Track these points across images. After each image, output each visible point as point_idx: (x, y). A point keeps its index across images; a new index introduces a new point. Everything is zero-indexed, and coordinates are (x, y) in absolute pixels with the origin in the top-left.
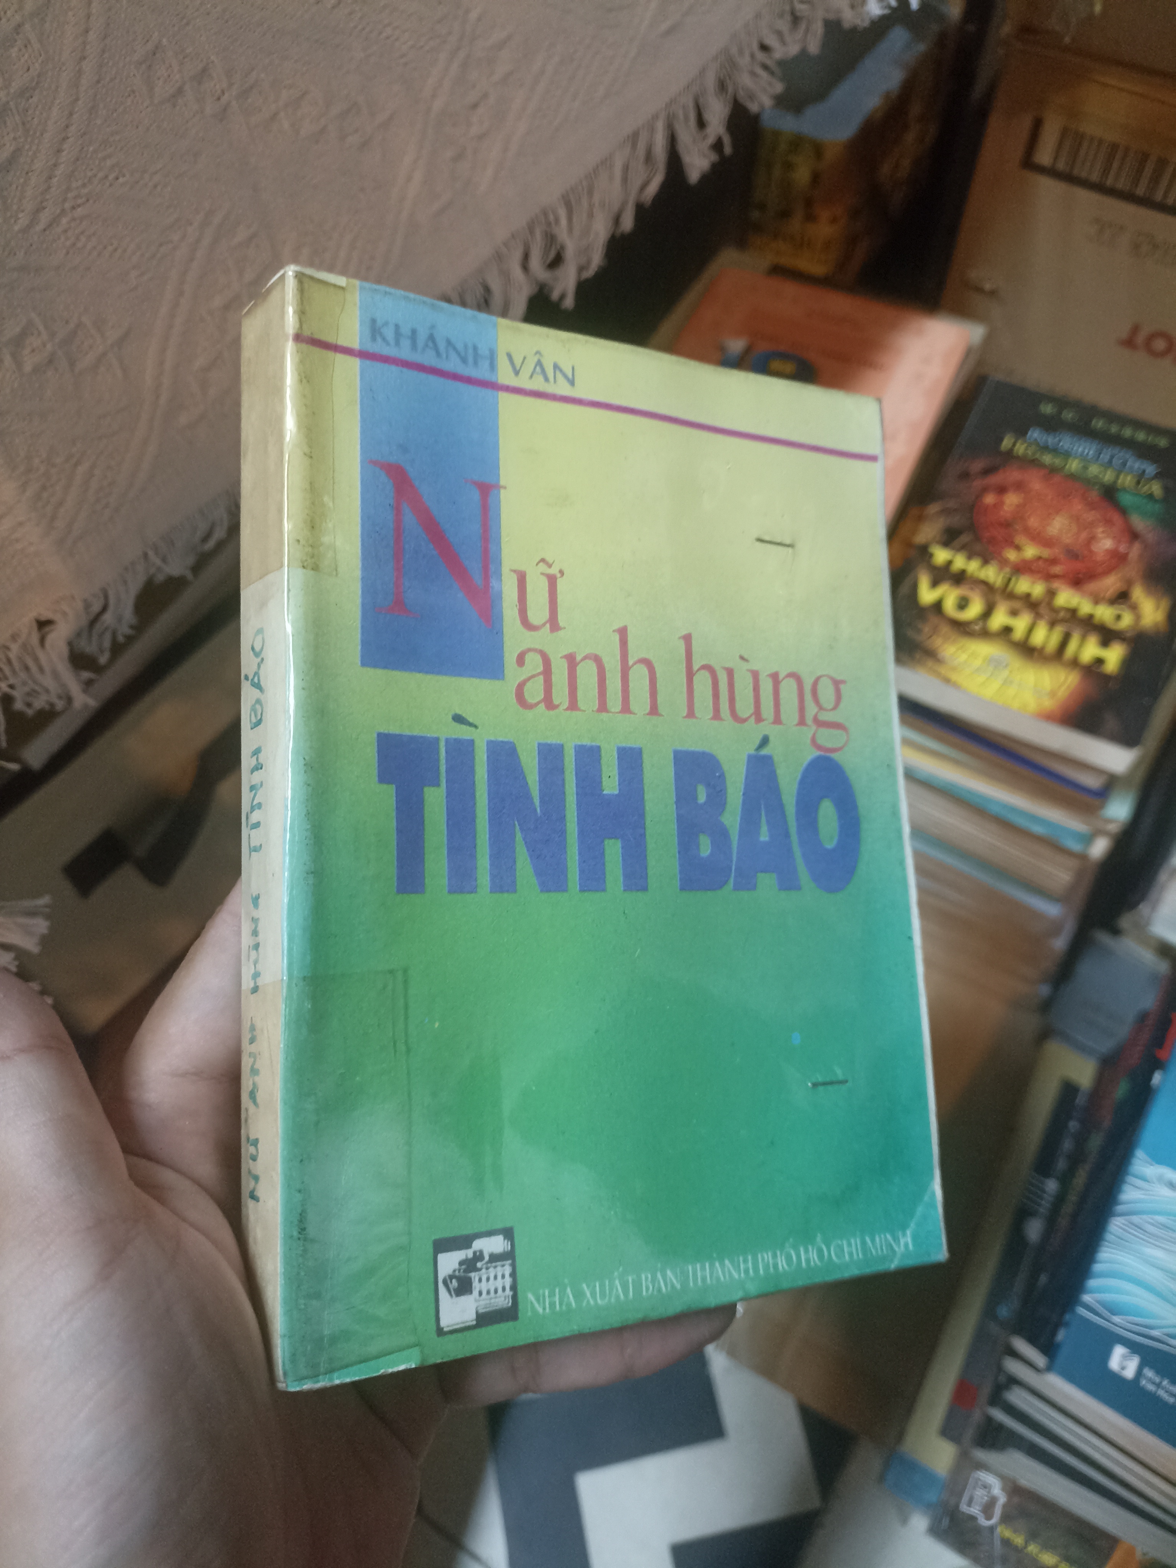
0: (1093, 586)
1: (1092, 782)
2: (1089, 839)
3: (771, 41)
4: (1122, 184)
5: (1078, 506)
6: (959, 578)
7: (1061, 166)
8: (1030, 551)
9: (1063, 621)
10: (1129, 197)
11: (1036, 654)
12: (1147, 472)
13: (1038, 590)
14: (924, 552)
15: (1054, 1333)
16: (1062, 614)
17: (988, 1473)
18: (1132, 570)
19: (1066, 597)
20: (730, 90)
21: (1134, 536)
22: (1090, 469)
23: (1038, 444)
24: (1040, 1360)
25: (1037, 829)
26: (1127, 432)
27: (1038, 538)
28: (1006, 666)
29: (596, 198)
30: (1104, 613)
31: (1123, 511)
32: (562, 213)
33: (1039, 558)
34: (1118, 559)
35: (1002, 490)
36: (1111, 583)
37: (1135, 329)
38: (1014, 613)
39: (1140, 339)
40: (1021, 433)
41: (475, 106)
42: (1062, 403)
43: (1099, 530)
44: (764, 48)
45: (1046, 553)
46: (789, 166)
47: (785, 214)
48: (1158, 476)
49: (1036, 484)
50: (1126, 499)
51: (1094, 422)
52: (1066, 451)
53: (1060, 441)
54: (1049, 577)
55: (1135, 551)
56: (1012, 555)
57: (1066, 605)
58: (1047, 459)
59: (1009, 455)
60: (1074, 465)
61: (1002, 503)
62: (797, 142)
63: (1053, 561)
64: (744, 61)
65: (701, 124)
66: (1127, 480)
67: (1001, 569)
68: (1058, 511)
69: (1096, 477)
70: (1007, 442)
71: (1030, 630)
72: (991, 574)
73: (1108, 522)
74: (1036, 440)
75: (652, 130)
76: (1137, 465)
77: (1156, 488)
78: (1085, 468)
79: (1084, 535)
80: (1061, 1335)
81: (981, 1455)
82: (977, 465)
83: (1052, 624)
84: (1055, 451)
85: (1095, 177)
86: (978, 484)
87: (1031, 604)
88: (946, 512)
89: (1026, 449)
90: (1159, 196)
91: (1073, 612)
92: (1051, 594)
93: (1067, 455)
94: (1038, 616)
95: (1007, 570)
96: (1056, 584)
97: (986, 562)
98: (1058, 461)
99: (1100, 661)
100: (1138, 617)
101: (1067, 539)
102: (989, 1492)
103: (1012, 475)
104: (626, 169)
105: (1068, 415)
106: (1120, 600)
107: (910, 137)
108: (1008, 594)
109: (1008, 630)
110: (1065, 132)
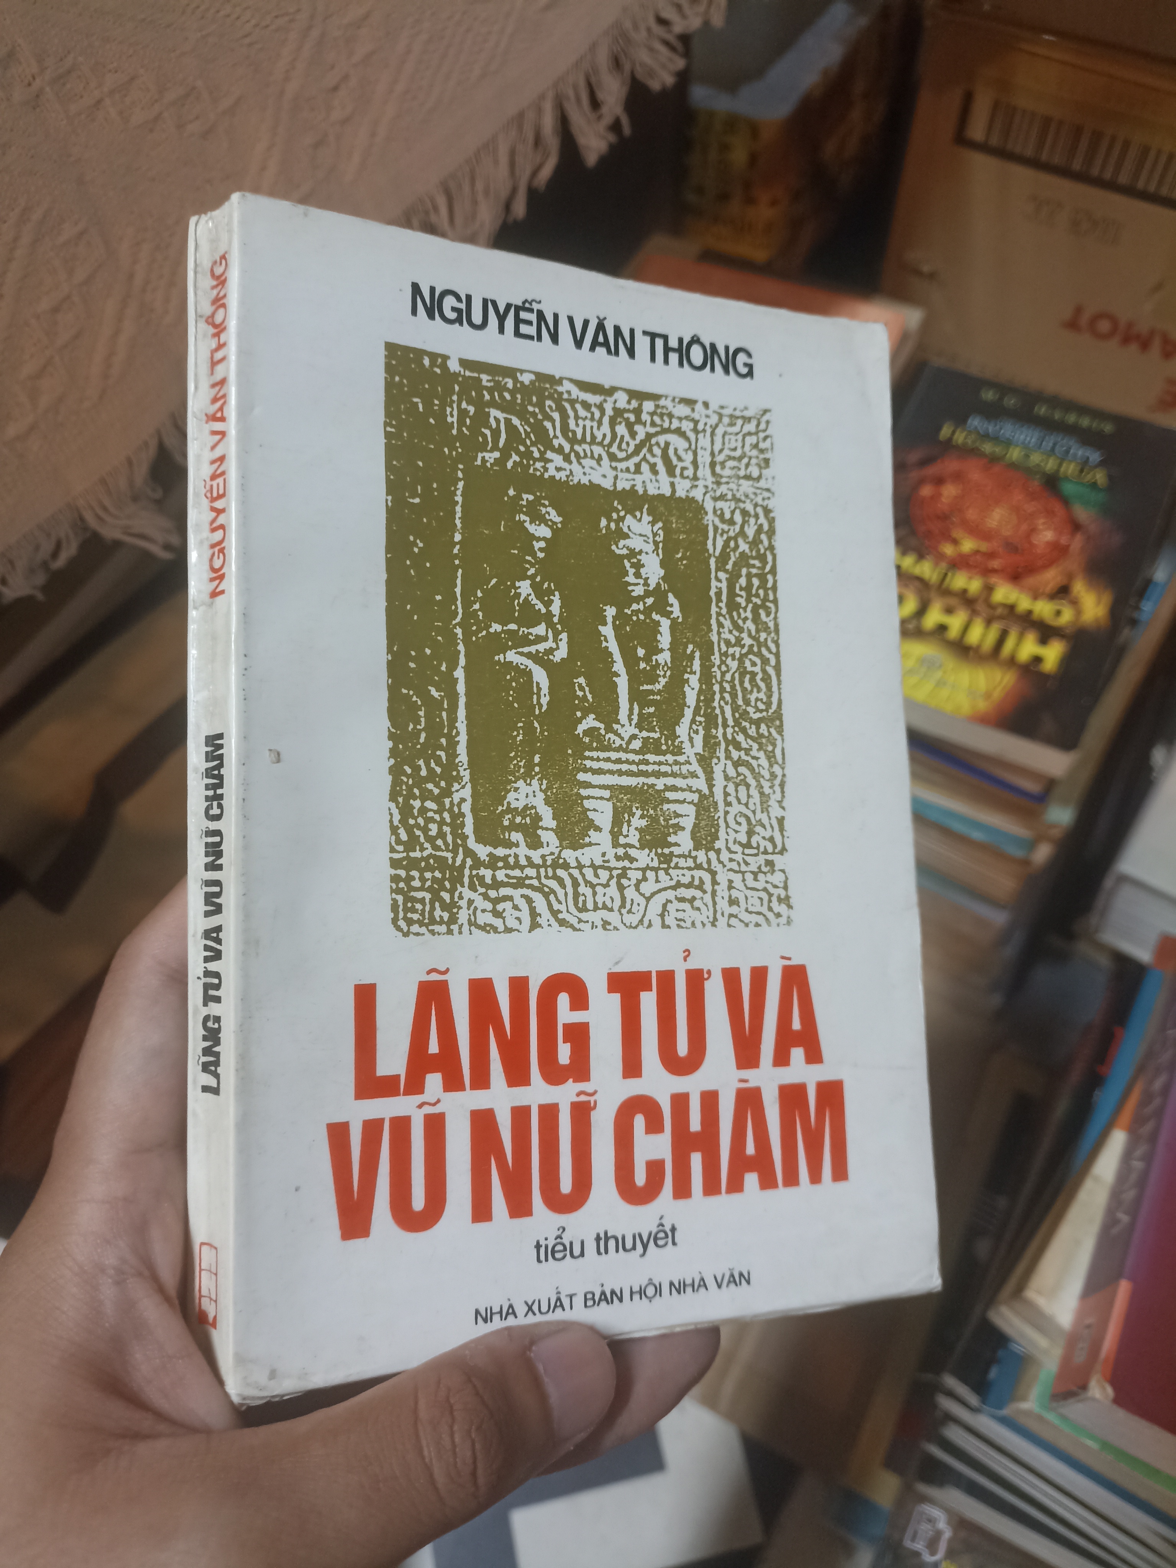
0: (1031, 581)
1: (1031, 786)
2: (1032, 845)
3: (669, 14)
4: (1057, 159)
5: (1018, 497)
7: (994, 141)
8: (968, 545)
9: (1001, 618)
10: (1065, 172)
11: (971, 653)
12: (1091, 459)
13: (975, 586)
15: (986, 1371)
16: (999, 611)
17: (933, 1506)
18: (1074, 562)
19: (1004, 593)
20: (627, 67)
21: (1076, 527)
22: (1032, 458)
23: (978, 433)
24: (973, 1399)
25: (977, 835)
26: (1071, 418)
27: (976, 531)
28: (940, 666)
29: (479, 186)
30: (1043, 609)
31: (1066, 502)
32: (442, 202)
33: (977, 552)
34: (1059, 551)
35: (939, 481)
36: (1051, 577)
37: (1079, 310)
38: (949, 611)
39: (1084, 320)
40: (961, 421)
41: (336, 89)
42: (1004, 389)
43: (1040, 522)
44: (662, 22)
45: (984, 547)
46: (725, 148)
47: (724, 197)
48: (1102, 464)
49: (975, 473)
50: (1068, 488)
51: (1036, 409)
52: (1008, 439)
53: (1001, 429)
54: (987, 572)
55: (1077, 543)
56: (948, 550)
57: (1004, 601)
58: (987, 448)
59: (948, 445)
60: (1015, 454)
61: (940, 495)
62: (732, 122)
63: (991, 555)
64: (641, 36)
65: (595, 104)
66: (1070, 469)
67: (936, 564)
68: (997, 502)
69: (1038, 465)
70: (946, 431)
71: (966, 628)
72: (927, 569)
73: (1050, 513)
74: (976, 428)
75: (539, 111)
76: (1080, 452)
77: (1100, 477)
78: (1027, 456)
79: (1024, 527)
80: (993, 1373)
81: (923, 1488)
82: (913, 456)
83: (989, 622)
84: (995, 439)
85: (1029, 152)
86: (915, 475)
87: (967, 600)
89: (965, 438)
90: (1095, 171)
91: (1011, 608)
92: (989, 589)
93: (1008, 443)
94: (974, 613)
95: (944, 565)
96: (994, 579)
97: (921, 557)
98: (998, 450)
99: (1037, 660)
100: (1079, 612)
101: (1007, 532)
102: (934, 1527)
103: (951, 465)
104: (512, 154)
105: (1011, 402)
106: (1060, 595)
108: (944, 591)
109: (942, 628)
110: (996, 106)
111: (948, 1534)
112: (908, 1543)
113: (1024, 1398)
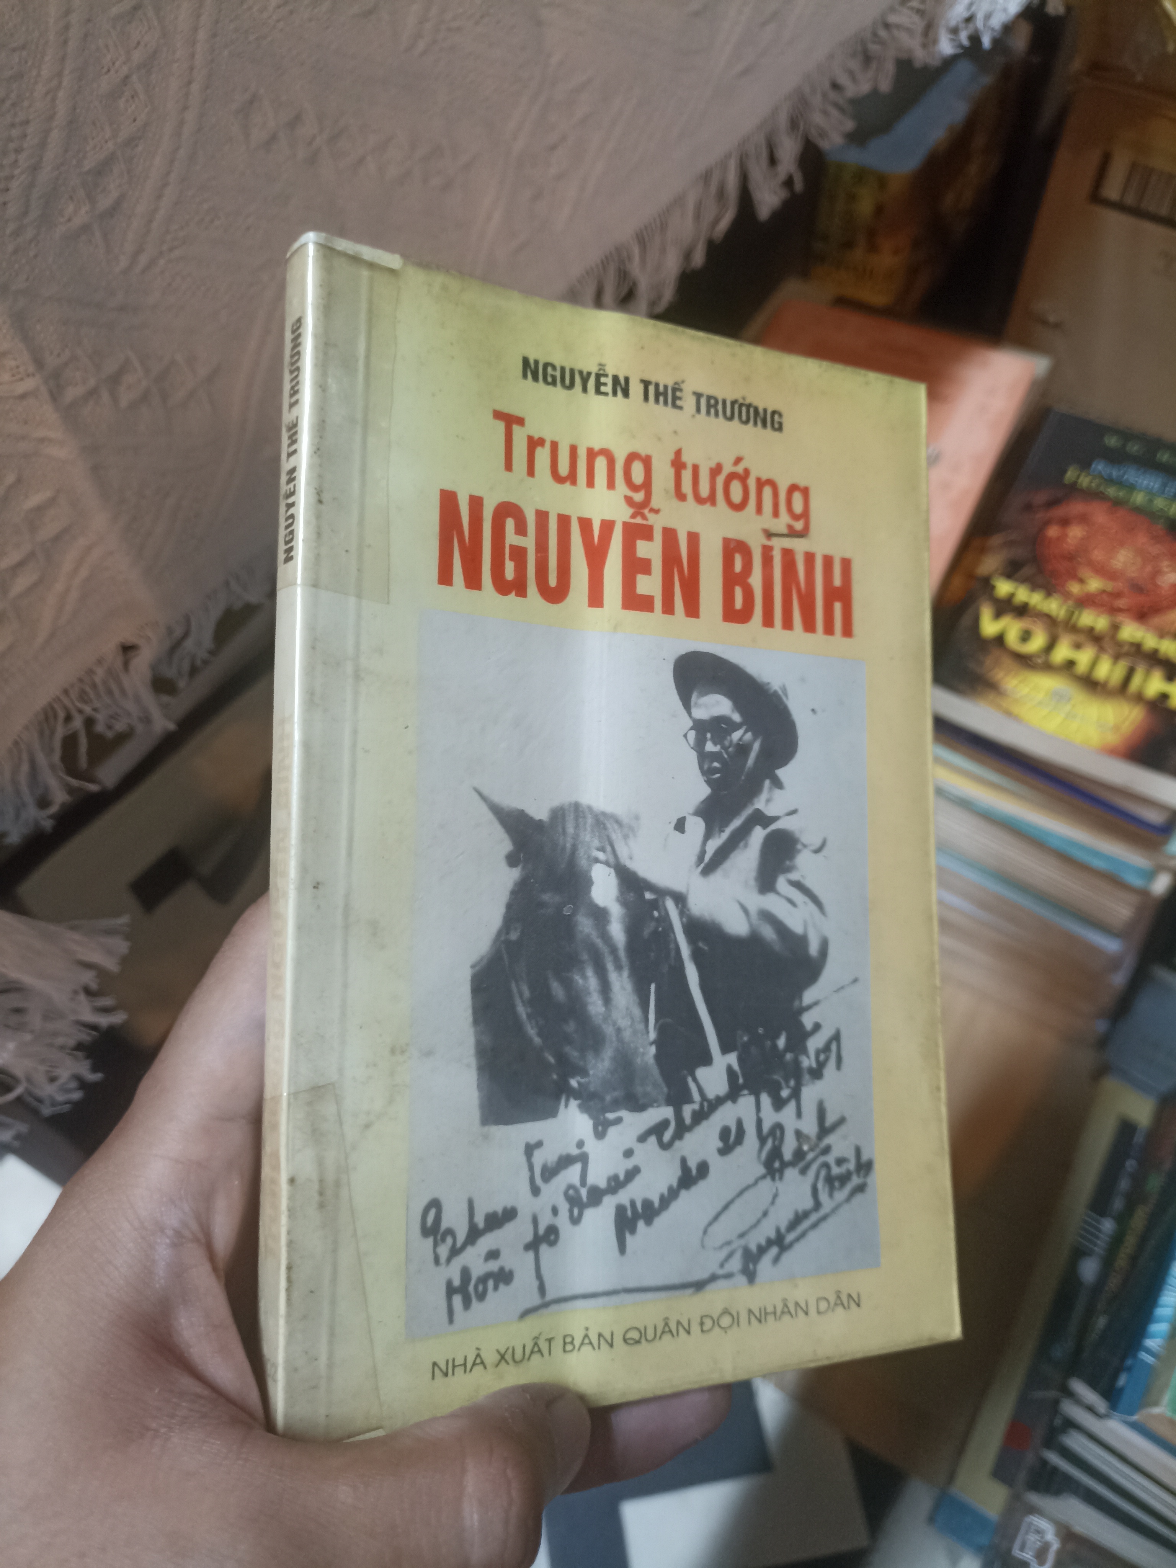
0: (1157, 620)
1: (1154, 817)
2: (1151, 875)
3: (844, 80)
5: (1142, 539)
6: (1022, 611)
7: (1130, 200)
8: (1094, 584)
9: (1127, 654)
11: (1099, 688)
13: (1101, 623)
14: (987, 585)
15: (1115, 1377)
16: (1126, 649)
17: (1040, 1517)
19: (1130, 631)
20: (802, 128)
22: (1155, 502)
23: (1102, 477)
24: (1101, 1405)
25: (1098, 864)
27: (1102, 571)
28: (1069, 700)
29: (669, 235)
30: (1170, 647)
32: (636, 251)
33: (1103, 591)
35: (1065, 522)
38: (1078, 646)
40: (1085, 465)
41: (553, 148)
42: (1127, 435)
43: (1165, 564)
44: (835, 86)
45: (1110, 586)
46: (852, 198)
47: (848, 245)
49: (1100, 515)
51: (1158, 456)
52: (1132, 484)
53: (1124, 474)
54: (1113, 611)
56: (1075, 588)
57: (1131, 640)
58: (1111, 491)
59: (1073, 490)
60: (1139, 498)
61: (1066, 536)
62: (861, 175)
63: (1117, 595)
64: (816, 101)
65: (773, 161)
67: (1063, 602)
68: (1122, 544)
69: (1162, 510)
70: (1071, 474)
71: (1094, 664)
72: (1054, 606)
73: (1173, 556)
74: (1100, 473)
75: (725, 168)
78: (1151, 501)
79: (1149, 569)
80: (1122, 1380)
81: (1034, 1498)
82: (1041, 498)
83: (1117, 658)
84: (1119, 483)
85: (1163, 211)
86: (1040, 515)
87: (1094, 638)
88: (1010, 544)
89: (1091, 482)
91: (1137, 646)
92: (1115, 628)
93: (1132, 488)
94: (1101, 649)
95: (1070, 603)
96: (1120, 618)
97: (1049, 594)
98: (1121, 494)
99: (1164, 697)
101: (1133, 572)
102: (1042, 1537)
103: (1076, 507)
104: (699, 207)
105: (1134, 448)
107: (973, 169)
108: (1071, 627)
109: (1070, 664)
110: (1134, 167)
111: (1055, 1546)
112: (1016, 1552)
113: (1156, 1404)
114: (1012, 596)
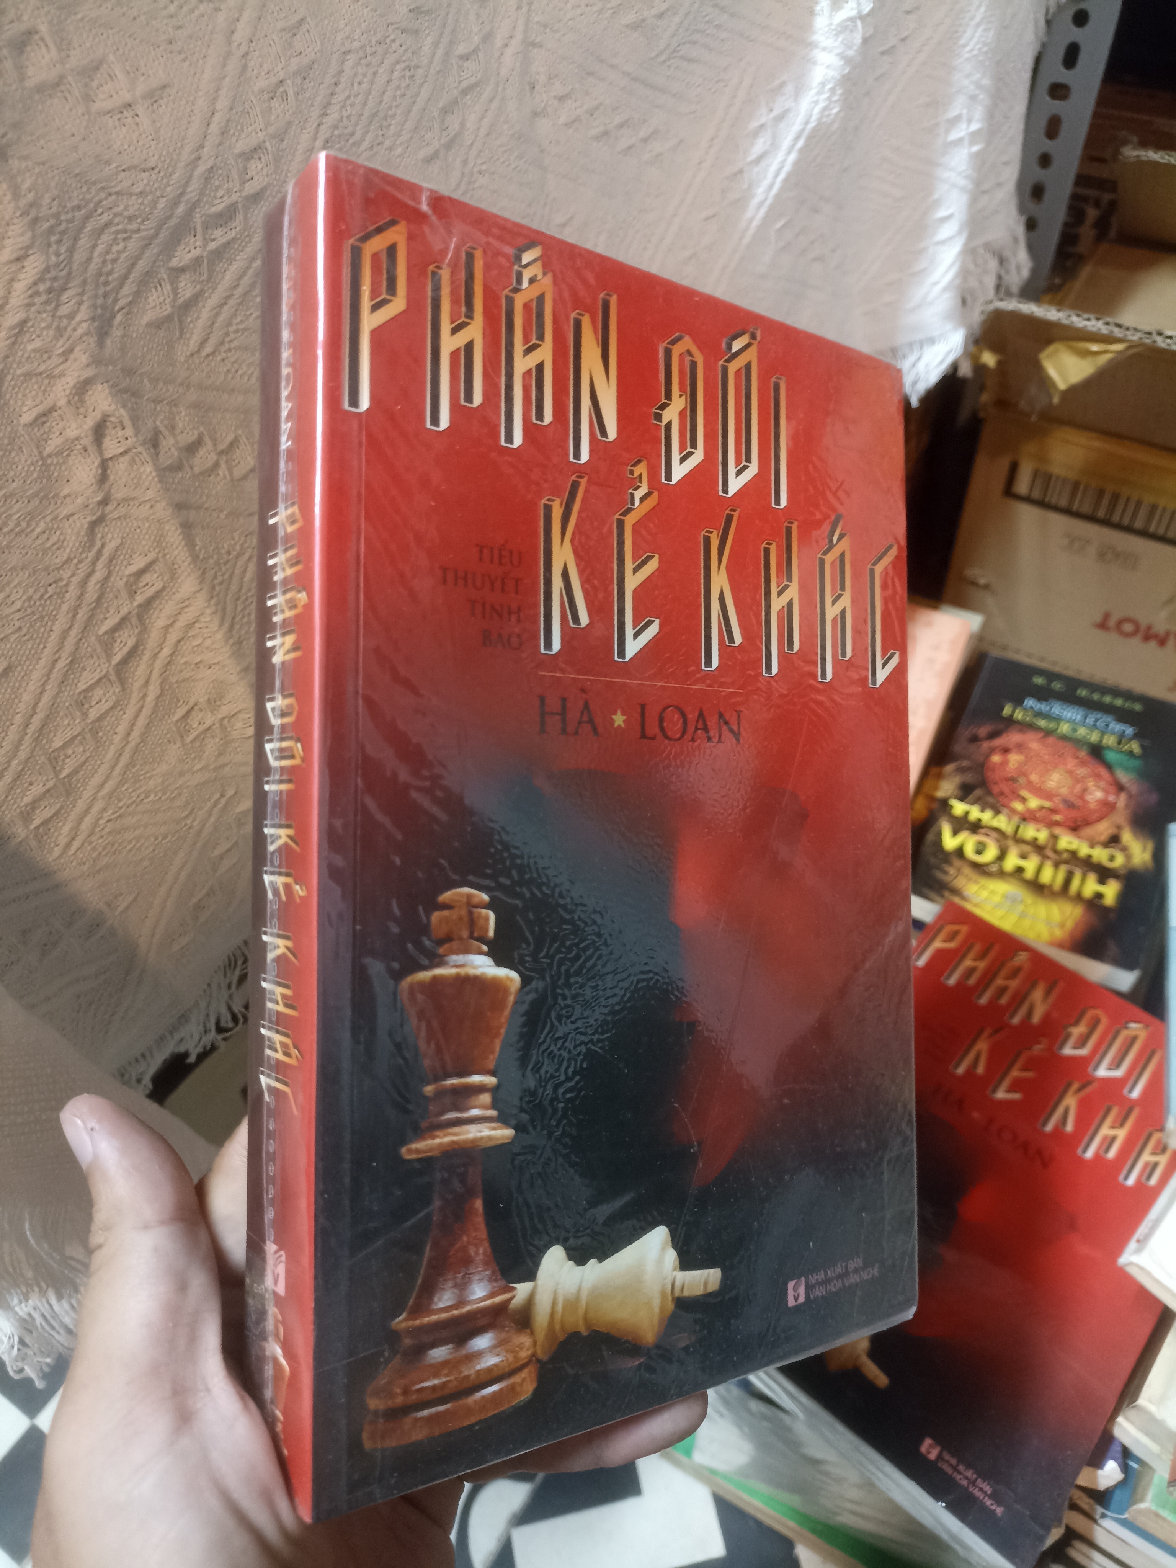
0: (1088, 831)
4: (1086, 509)
5: (1071, 763)
6: (976, 827)
7: (1036, 494)
8: (1034, 803)
9: (1066, 862)
10: (1091, 518)
11: (1046, 890)
12: (1127, 732)
13: (1042, 836)
14: (944, 805)
16: (1065, 856)
18: (1121, 816)
19: (1067, 841)
21: (1120, 788)
22: (1079, 731)
23: (1033, 711)
26: (1107, 699)
27: (1039, 792)
28: (1022, 901)
30: (1100, 855)
31: (1109, 767)
33: (1042, 808)
34: (1108, 808)
35: (1006, 751)
36: (1103, 829)
37: (1107, 616)
38: (1024, 856)
39: (1112, 623)
40: (1018, 702)
42: (1051, 676)
43: (1091, 784)
45: (1047, 804)
48: (1136, 736)
49: (1034, 745)
50: (1111, 756)
51: (1078, 692)
52: (1058, 716)
53: (1051, 708)
54: (1051, 824)
55: (1122, 801)
56: (1018, 806)
57: (1067, 848)
58: (1042, 723)
59: (1010, 722)
60: (1065, 728)
61: (1007, 761)
63: (1053, 811)
66: (1110, 740)
67: (1010, 819)
68: (1055, 767)
69: (1085, 737)
70: (1007, 710)
71: (1039, 870)
72: (1002, 822)
73: (1098, 776)
74: (1031, 707)
76: (1118, 727)
77: (1135, 747)
78: (1075, 730)
79: (1078, 788)
82: (983, 731)
83: (1057, 865)
84: (1048, 716)
85: (1063, 503)
86: (986, 745)
87: (1038, 848)
88: (961, 770)
89: (1024, 715)
90: (1116, 518)
91: (1074, 854)
92: (1055, 838)
93: (1058, 719)
94: (1045, 857)
95: (1016, 819)
96: (1057, 831)
97: (997, 812)
98: (1052, 725)
99: (1099, 896)
100: (1128, 857)
101: (1064, 791)
103: (1013, 737)
105: (1057, 686)
106: (1112, 845)
108: (1019, 841)
109: (1020, 870)
110: (1036, 473)
113: (1142, 1500)
114: (967, 813)
